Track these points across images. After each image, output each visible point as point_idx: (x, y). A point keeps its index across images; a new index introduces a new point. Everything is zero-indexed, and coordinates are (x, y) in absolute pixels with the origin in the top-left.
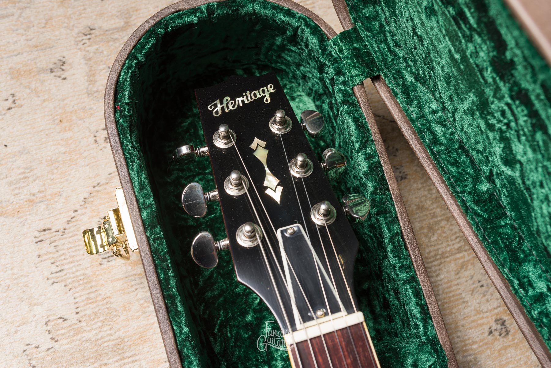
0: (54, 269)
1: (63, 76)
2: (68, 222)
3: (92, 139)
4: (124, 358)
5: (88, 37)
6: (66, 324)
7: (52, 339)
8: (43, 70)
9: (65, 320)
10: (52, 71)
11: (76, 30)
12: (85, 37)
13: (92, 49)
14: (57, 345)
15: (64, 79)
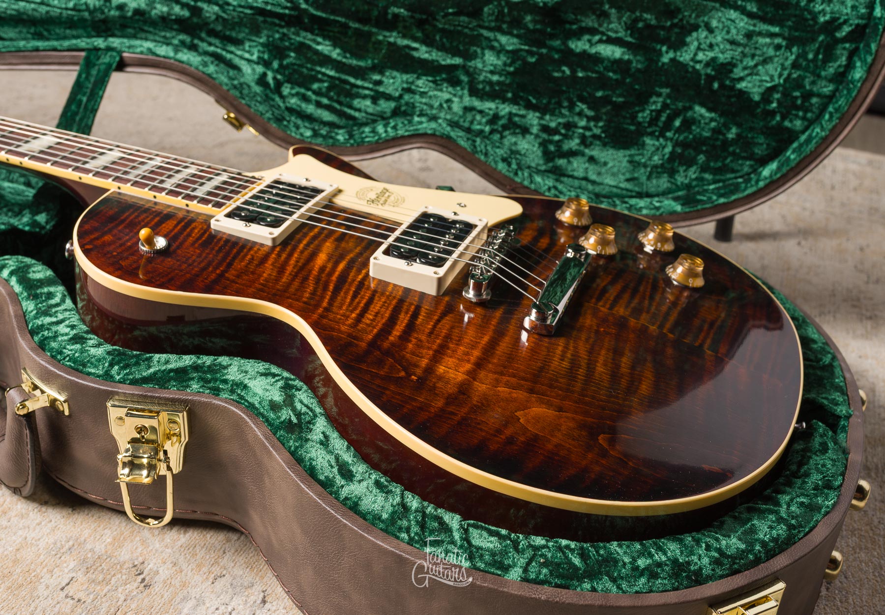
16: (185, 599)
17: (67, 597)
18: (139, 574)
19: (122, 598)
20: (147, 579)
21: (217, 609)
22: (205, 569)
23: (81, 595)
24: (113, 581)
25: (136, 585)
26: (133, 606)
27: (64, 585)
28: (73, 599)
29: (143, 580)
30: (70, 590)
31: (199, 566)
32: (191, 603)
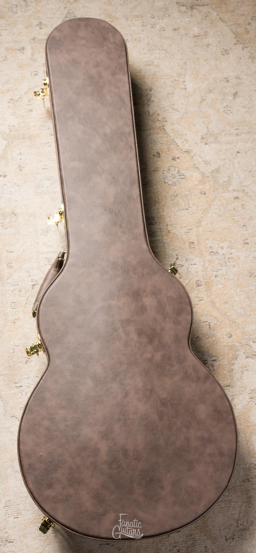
0: (13, 111)
1: (23, 52)
2: (19, 98)
3: (30, 74)
4: (32, 141)
5: (33, 41)
6: (15, 127)
7: (10, 131)
8: (17, 49)
9: (14, 126)
10: (20, 50)
11: (30, 38)
12: (32, 41)
13: (34, 45)
14: (11, 133)
15: (23, 53)
16: (27, 374)
17: (14, 349)
18: (29, 359)
19: (19, 361)
20: (28, 361)
21: (28, 384)
22: (38, 372)
23: (16, 351)
24: (23, 355)
25: (25, 360)
26: (19, 365)
27: (16, 345)
28: (14, 350)
29: (27, 361)
30: (16, 348)
31: (39, 370)
32: (27, 377)
